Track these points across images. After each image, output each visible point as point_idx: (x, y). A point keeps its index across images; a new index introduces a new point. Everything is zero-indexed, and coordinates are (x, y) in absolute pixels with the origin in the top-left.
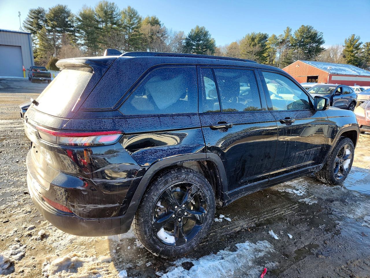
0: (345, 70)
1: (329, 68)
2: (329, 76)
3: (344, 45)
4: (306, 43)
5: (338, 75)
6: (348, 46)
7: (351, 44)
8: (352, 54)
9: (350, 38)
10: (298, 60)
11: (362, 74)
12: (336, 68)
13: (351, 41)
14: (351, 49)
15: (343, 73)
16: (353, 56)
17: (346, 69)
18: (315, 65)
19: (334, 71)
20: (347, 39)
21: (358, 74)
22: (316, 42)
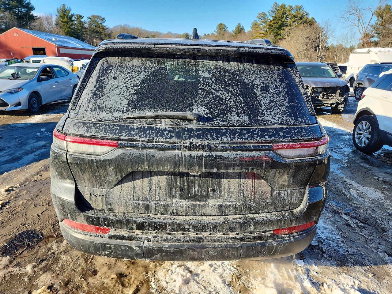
0: (69, 43)
1: (54, 39)
2: (56, 49)
3: (58, 14)
4: (12, 6)
5: (64, 47)
6: (61, 17)
7: (65, 15)
8: (68, 26)
9: (61, 7)
10: (15, 27)
11: (86, 48)
12: (60, 39)
13: (62, 11)
14: (65, 19)
15: (69, 46)
16: (69, 28)
17: (71, 42)
18: (37, 34)
19: (61, 44)
20: (59, 9)
21: (83, 48)
22: (24, 7)
